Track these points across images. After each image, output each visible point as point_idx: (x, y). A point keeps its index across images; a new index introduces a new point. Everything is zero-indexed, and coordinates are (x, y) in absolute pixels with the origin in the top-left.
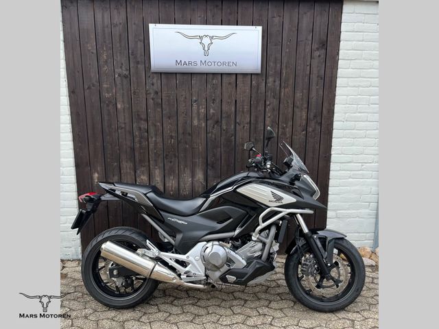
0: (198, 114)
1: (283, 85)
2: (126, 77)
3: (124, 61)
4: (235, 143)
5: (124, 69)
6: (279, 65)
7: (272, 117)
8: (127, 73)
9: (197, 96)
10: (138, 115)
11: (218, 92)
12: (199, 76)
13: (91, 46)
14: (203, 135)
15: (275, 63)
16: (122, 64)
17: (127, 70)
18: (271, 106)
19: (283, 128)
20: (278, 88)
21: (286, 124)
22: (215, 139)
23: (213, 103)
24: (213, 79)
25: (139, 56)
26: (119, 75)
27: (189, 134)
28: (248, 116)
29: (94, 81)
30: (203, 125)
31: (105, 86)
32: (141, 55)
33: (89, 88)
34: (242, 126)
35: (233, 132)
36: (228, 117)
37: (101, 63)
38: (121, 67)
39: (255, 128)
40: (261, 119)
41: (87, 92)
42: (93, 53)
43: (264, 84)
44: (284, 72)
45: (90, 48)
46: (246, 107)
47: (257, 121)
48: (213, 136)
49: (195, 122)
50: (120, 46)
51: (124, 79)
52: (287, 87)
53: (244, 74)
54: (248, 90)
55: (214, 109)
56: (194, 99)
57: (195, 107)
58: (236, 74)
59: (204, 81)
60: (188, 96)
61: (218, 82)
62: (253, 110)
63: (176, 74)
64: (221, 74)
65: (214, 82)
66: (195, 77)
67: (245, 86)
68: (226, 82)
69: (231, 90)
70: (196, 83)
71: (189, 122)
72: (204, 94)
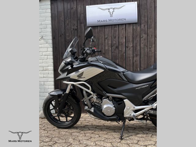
0: (108, 44)
1: (149, 27)
2: (76, 30)
3: (75, 23)
4: (126, 57)
5: (75, 26)
6: (146, 18)
7: (144, 43)
8: (76, 28)
9: (107, 35)
10: (81, 46)
11: (117, 33)
12: (108, 27)
13: (62, 18)
14: (110, 54)
15: (145, 17)
16: (75, 24)
17: (76, 26)
18: (143, 38)
19: (150, 48)
20: (146, 29)
21: (152, 46)
22: (116, 55)
23: (115, 38)
24: (115, 27)
25: (81, 20)
26: (73, 29)
27: (104, 54)
28: (132, 43)
29: (63, 32)
30: (110, 49)
31: (67, 34)
32: (83, 20)
33: (61, 36)
34: (129, 48)
35: (125, 51)
36: (122, 44)
37: (66, 25)
38: (74, 26)
39: (136, 49)
40: (138, 44)
41: (60, 38)
42: (62, 21)
43: (139, 28)
44: (149, 21)
45: (62, 19)
46: (130, 39)
47: (136, 46)
48: (115, 54)
49: (107, 48)
50: (74, 17)
51: (75, 31)
52: (151, 28)
53: (130, 24)
54: (132, 31)
55: (115, 41)
56: (106, 37)
57: (106, 41)
58: (126, 24)
59: (110, 29)
60: (103, 36)
61: (117, 28)
62: (134, 40)
63: (98, 26)
64: (119, 25)
65: (115, 29)
66: (106, 27)
67: (130, 29)
68: (121, 27)
69: (123, 31)
70: (107, 30)
71: (103, 48)
72: (110, 35)
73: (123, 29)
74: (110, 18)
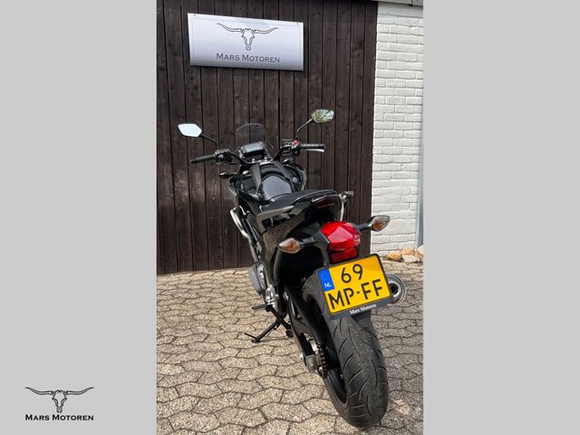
0: (241, 111)
1: (325, 83)
2: (162, 69)
6: (320, 63)
8: (164, 65)
9: (239, 92)
10: (176, 111)
11: (261, 89)
12: (241, 71)
15: (317, 60)
17: (163, 61)
20: (320, 86)
23: (256, 100)
24: (255, 75)
25: (176, 47)
27: (232, 133)
28: (292, 114)
34: (286, 125)
35: (277, 132)
36: (272, 115)
43: (306, 82)
44: (326, 71)
46: (289, 105)
49: (238, 120)
53: (287, 71)
54: (291, 88)
55: (257, 106)
56: (236, 95)
57: (237, 104)
58: (279, 71)
59: (246, 77)
60: (230, 91)
61: (260, 78)
62: (296, 109)
63: (217, 68)
64: (264, 70)
65: (257, 78)
66: (236, 72)
67: (289, 83)
68: (268, 78)
69: (274, 86)
70: (238, 79)
71: (231, 119)
72: (246, 91)
73: (273, 80)
74: (246, 53)
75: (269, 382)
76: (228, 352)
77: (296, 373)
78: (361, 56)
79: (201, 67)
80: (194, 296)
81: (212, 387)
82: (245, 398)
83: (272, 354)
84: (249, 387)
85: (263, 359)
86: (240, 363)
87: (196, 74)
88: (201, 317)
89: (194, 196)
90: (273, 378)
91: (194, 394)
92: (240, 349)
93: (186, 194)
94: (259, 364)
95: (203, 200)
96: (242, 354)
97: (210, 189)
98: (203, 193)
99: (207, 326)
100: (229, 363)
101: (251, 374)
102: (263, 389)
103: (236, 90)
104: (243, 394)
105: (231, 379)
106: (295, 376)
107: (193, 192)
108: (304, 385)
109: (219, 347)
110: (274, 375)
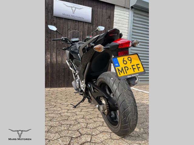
10: (47, 31)
11: (77, 27)
15: (96, 20)
25: (49, 9)
43: (92, 27)
53: (86, 23)
54: (87, 28)
56: (69, 28)
57: (69, 31)
58: (83, 22)
59: (72, 23)
60: (67, 27)
63: (62, 18)
64: (78, 21)
65: (76, 23)
66: (69, 20)
67: (86, 26)
68: (80, 24)
69: (81, 27)
70: (70, 23)
72: (72, 27)
73: (81, 25)
74: (73, 15)
75: (81, 120)
76: (63, 111)
77: (91, 117)
78: (109, 21)
79: (57, 17)
80: (50, 94)
81: (57, 123)
82: (71, 126)
83: (81, 111)
84: (73, 123)
85: (78, 113)
86: (69, 114)
87: (55, 19)
88: (53, 100)
89: (52, 61)
90: (82, 119)
91: (49, 125)
92: (68, 110)
93: (49, 60)
94: (76, 115)
95: (56, 63)
96: (69, 111)
97: (58, 59)
98: (56, 60)
99: (55, 103)
100: (64, 114)
101: (73, 118)
102: (79, 123)
103: (69, 26)
104: (70, 125)
105: (65, 120)
106: (91, 119)
107: (52, 60)
108: (95, 122)
109: (60, 109)
110: (83, 118)
